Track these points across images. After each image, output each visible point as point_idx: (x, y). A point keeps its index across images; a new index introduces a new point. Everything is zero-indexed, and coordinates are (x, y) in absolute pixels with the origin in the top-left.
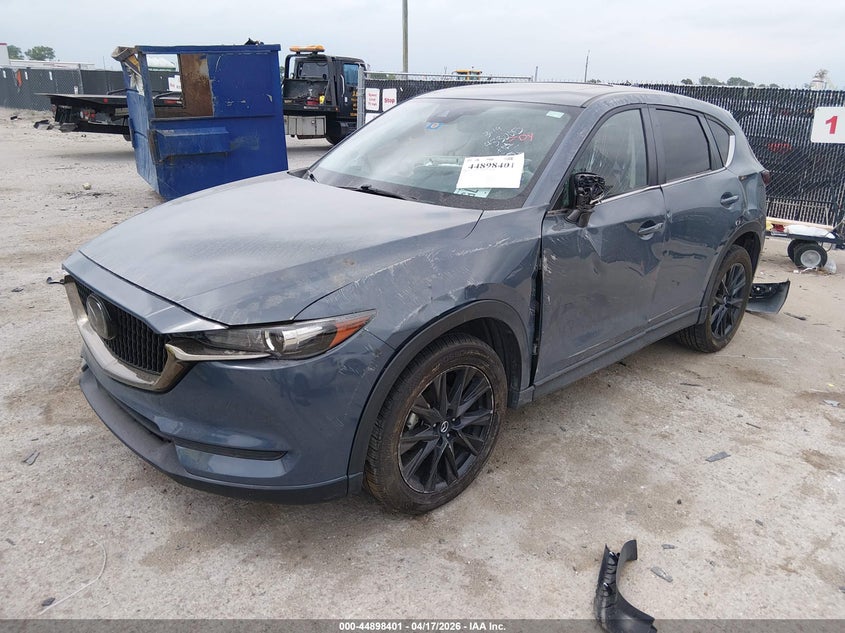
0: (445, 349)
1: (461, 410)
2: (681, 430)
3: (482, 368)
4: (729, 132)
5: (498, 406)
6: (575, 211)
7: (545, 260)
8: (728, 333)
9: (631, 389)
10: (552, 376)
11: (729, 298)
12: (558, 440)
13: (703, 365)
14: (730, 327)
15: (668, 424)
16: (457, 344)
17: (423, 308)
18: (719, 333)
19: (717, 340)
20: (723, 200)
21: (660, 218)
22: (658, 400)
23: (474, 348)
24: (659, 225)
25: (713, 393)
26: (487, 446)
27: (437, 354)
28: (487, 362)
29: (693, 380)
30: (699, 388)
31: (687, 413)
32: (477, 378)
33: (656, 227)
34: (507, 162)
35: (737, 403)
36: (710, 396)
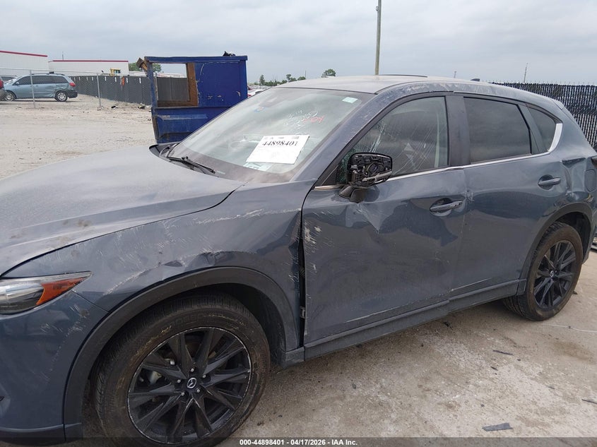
0: (179, 312)
1: (210, 368)
2: (470, 402)
3: (231, 330)
4: (556, 120)
5: (256, 366)
6: (349, 188)
7: (307, 231)
8: (557, 304)
9: (441, 351)
10: (328, 338)
11: (558, 271)
12: (342, 398)
13: (524, 333)
14: (559, 298)
15: (460, 393)
16: (196, 307)
17: (145, 273)
18: (546, 303)
19: (544, 310)
20: (541, 182)
21: (458, 197)
22: (462, 366)
23: (218, 312)
24: (457, 203)
25: (522, 363)
26: (246, 403)
27: (170, 316)
28: (237, 325)
29: (508, 348)
30: (510, 357)
31: (486, 382)
32: (225, 339)
33: (452, 205)
34: (292, 140)
35: (543, 377)
36: (517, 367)
